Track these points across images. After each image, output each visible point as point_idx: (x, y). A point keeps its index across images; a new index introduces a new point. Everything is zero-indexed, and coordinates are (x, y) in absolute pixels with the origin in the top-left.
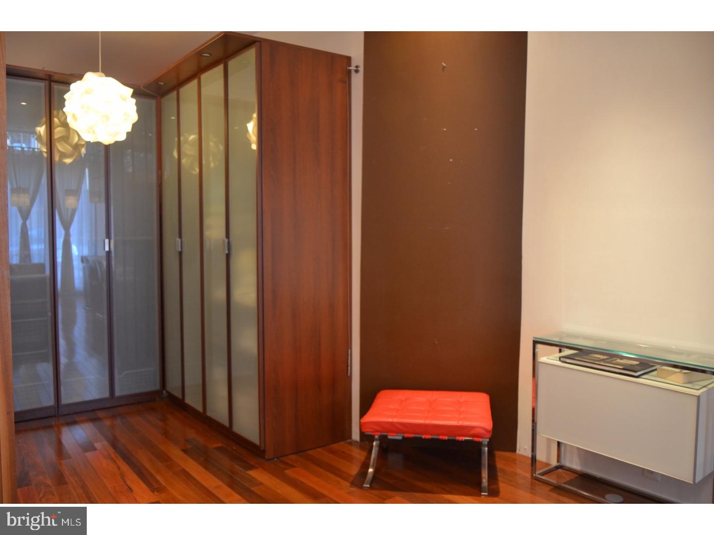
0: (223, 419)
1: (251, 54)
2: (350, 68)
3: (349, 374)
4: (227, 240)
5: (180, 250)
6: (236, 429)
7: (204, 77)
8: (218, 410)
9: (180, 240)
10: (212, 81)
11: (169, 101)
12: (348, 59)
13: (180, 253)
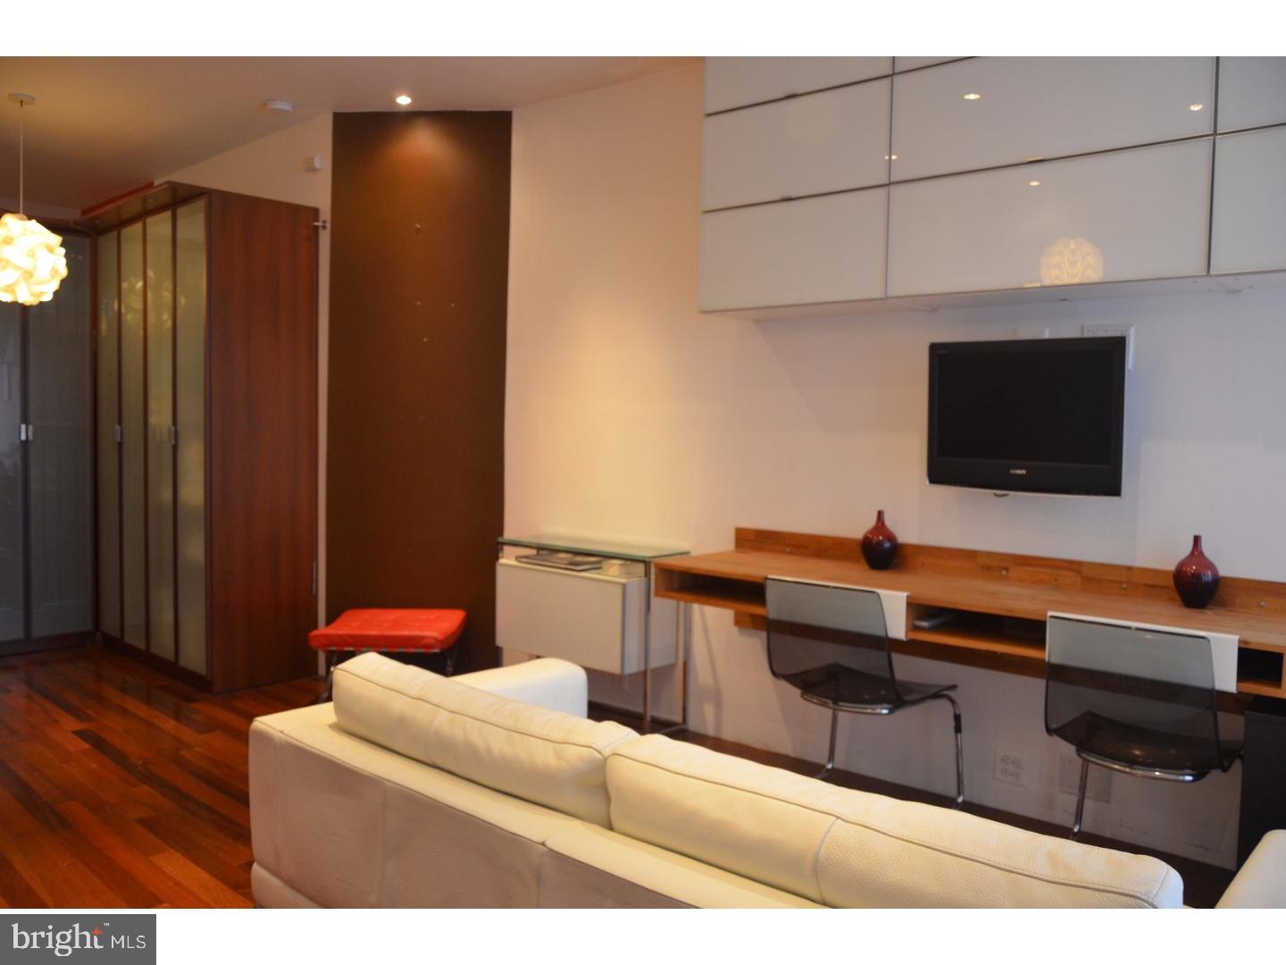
0: (169, 654)
1: (200, 205)
2: (316, 224)
3: (314, 592)
4: (173, 428)
5: (119, 440)
6: (183, 663)
7: (150, 220)
8: (163, 645)
9: (118, 427)
10: (159, 226)
11: (108, 242)
12: (315, 212)
13: (120, 445)
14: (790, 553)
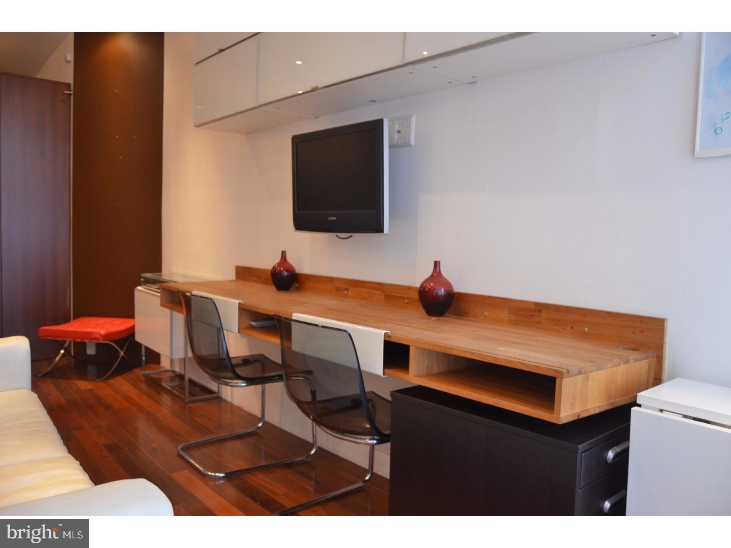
12: (68, 86)
14: (255, 281)
